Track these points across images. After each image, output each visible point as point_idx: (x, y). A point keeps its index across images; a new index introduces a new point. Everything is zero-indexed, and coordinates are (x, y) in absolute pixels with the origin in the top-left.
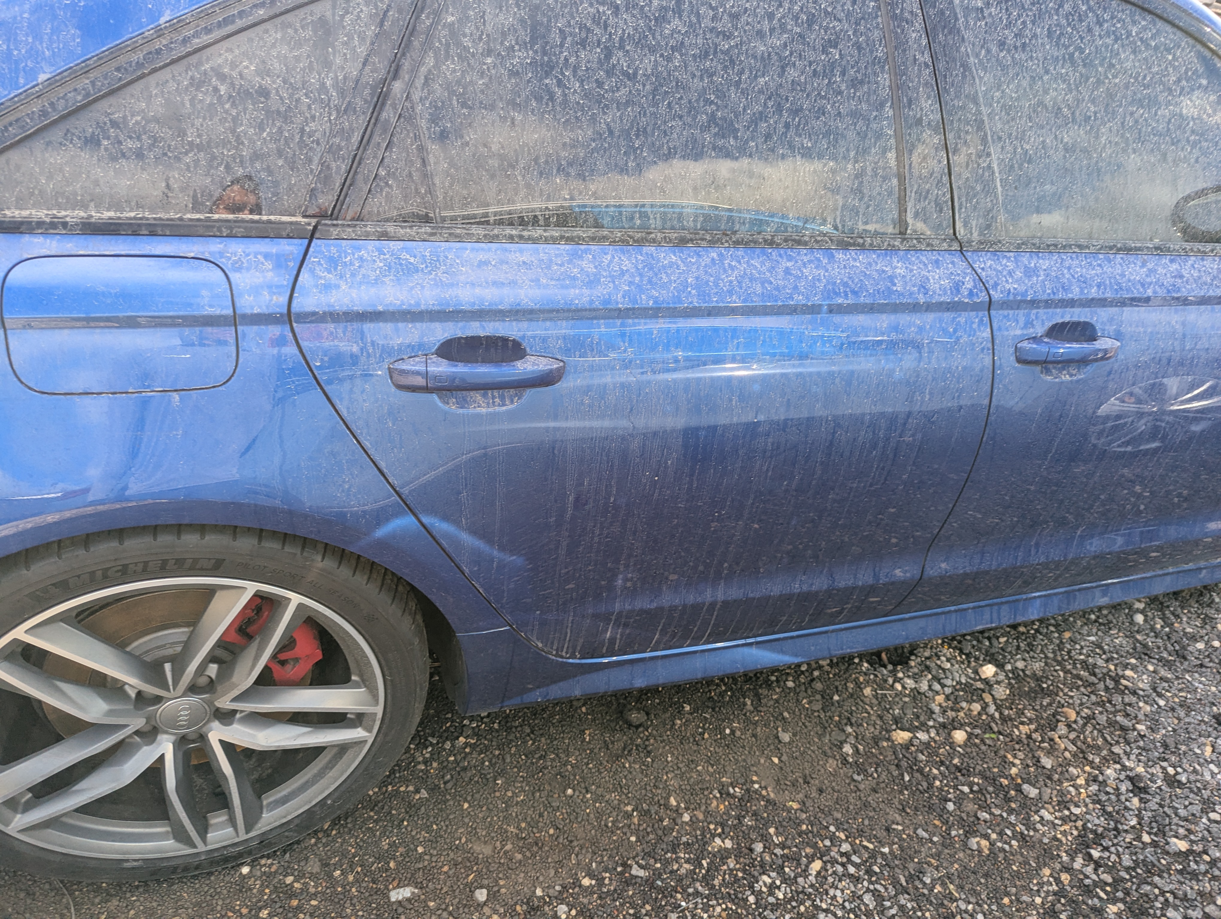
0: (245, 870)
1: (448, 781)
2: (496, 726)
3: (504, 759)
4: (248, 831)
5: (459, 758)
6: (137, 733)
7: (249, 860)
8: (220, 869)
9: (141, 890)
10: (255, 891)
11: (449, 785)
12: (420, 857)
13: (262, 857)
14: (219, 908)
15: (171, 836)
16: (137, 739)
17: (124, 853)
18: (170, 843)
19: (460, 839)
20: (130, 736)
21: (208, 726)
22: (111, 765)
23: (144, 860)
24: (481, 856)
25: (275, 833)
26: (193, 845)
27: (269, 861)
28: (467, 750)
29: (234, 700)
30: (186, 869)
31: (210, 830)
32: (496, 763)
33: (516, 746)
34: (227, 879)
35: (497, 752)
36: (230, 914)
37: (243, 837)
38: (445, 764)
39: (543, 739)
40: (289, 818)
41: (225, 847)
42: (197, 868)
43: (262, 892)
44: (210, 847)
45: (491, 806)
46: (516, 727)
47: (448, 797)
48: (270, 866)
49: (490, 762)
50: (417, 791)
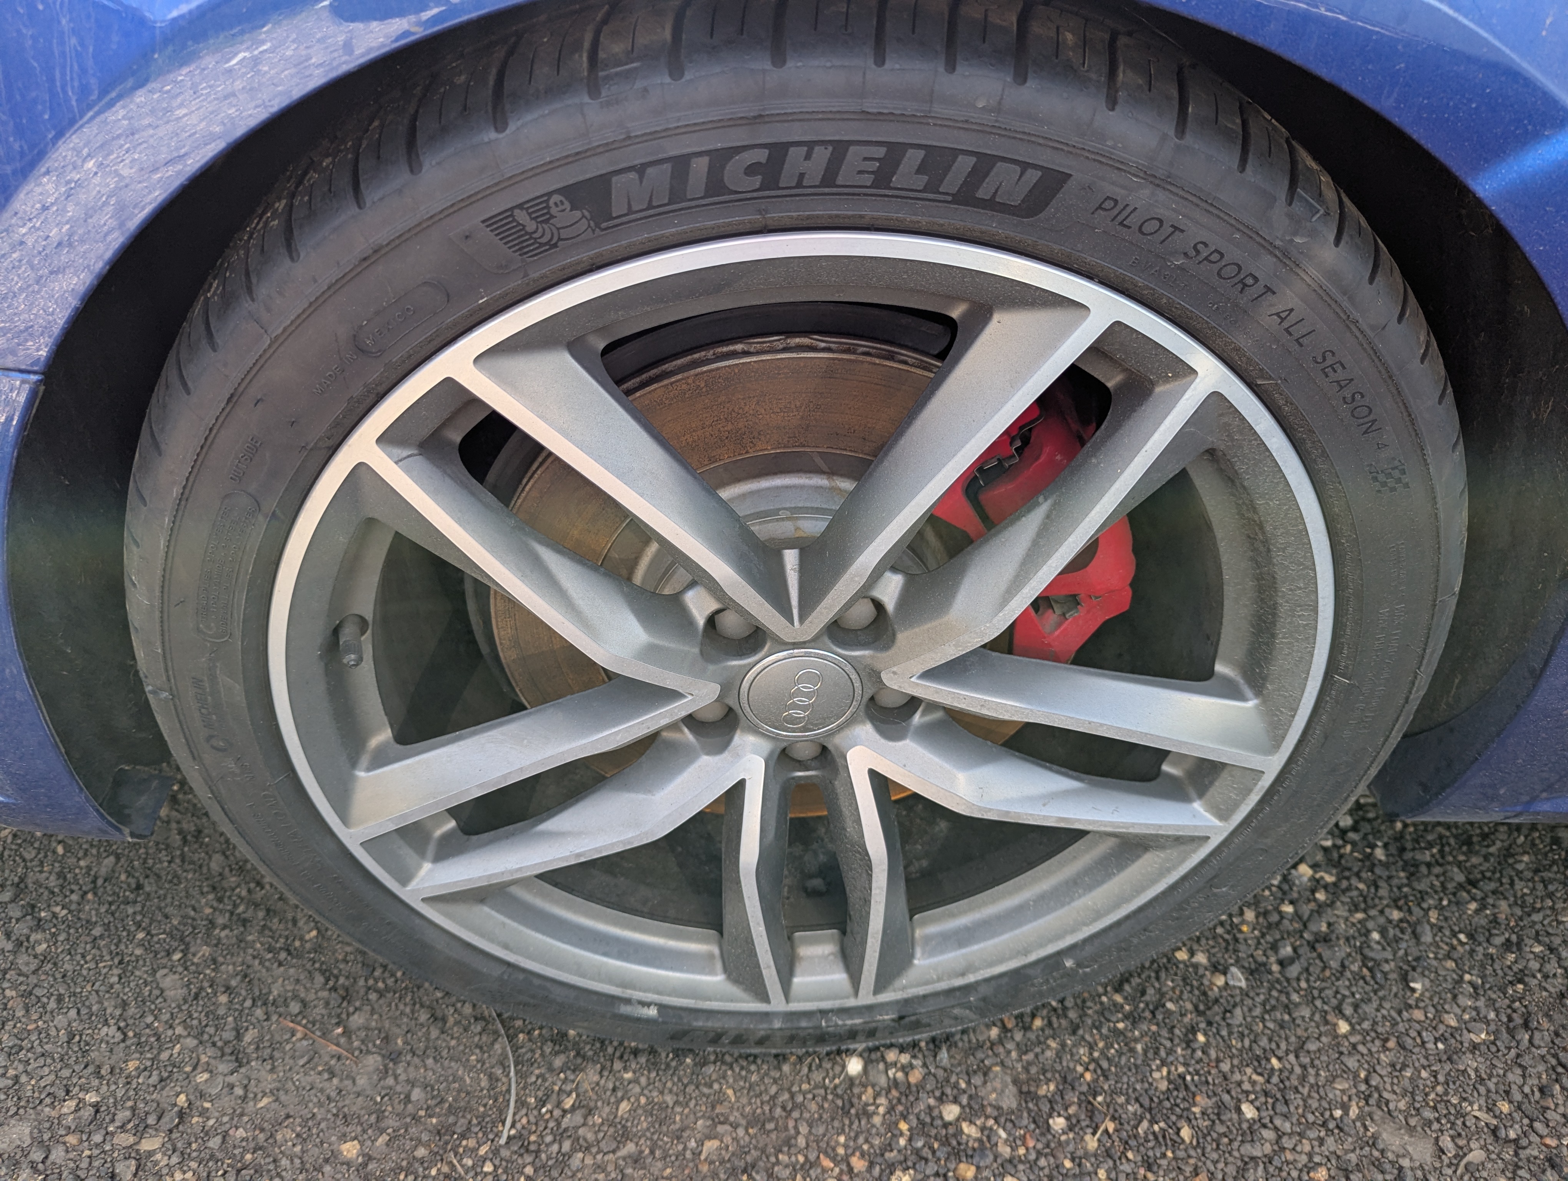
0: (854, 1066)
1: (1292, 961)
2: (1380, 854)
3: (1416, 935)
4: (879, 988)
5: (1306, 909)
6: (691, 721)
7: (860, 1047)
8: (801, 1051)
9: (643, 1060)
10: (877, 1120)
11: (1294, 970)
12: (1251, 1132)
13: (891, 1046)
14: (801, 1141)
15: (719, 965)
16: (688, 735)
17: (624, 985)
18: (715, 979)
19: (1345, 1108)
20: (673, 726)
21: (847, 732)
22: (627, 787)
23: (661, 1007)
24: (1405, 1163)
25: (931, 1005)
26: (765, 998)
27: (905, 1058)
28: (1321, 896)
29: (929, 675)
30: (739, 1040)
31: (798, 969)
32: (1397, 940)
33: (1440, 908)
34: (817, 1076)
35: (1396, 915)
36: (827, 1163)
37: (866, 997)
38: (1275, 918)
39: (1503, 905)
40: (971, 978)
41: (823, 1013)
42: (760, 1042)
43: (891, 1127)
44: (794, 1006)
45: (1409, 1042)
46: (1429, 865)
47: (1295, 997)
48: (906, 1069)
49: (1383, 932)
50: (1219, 968)
